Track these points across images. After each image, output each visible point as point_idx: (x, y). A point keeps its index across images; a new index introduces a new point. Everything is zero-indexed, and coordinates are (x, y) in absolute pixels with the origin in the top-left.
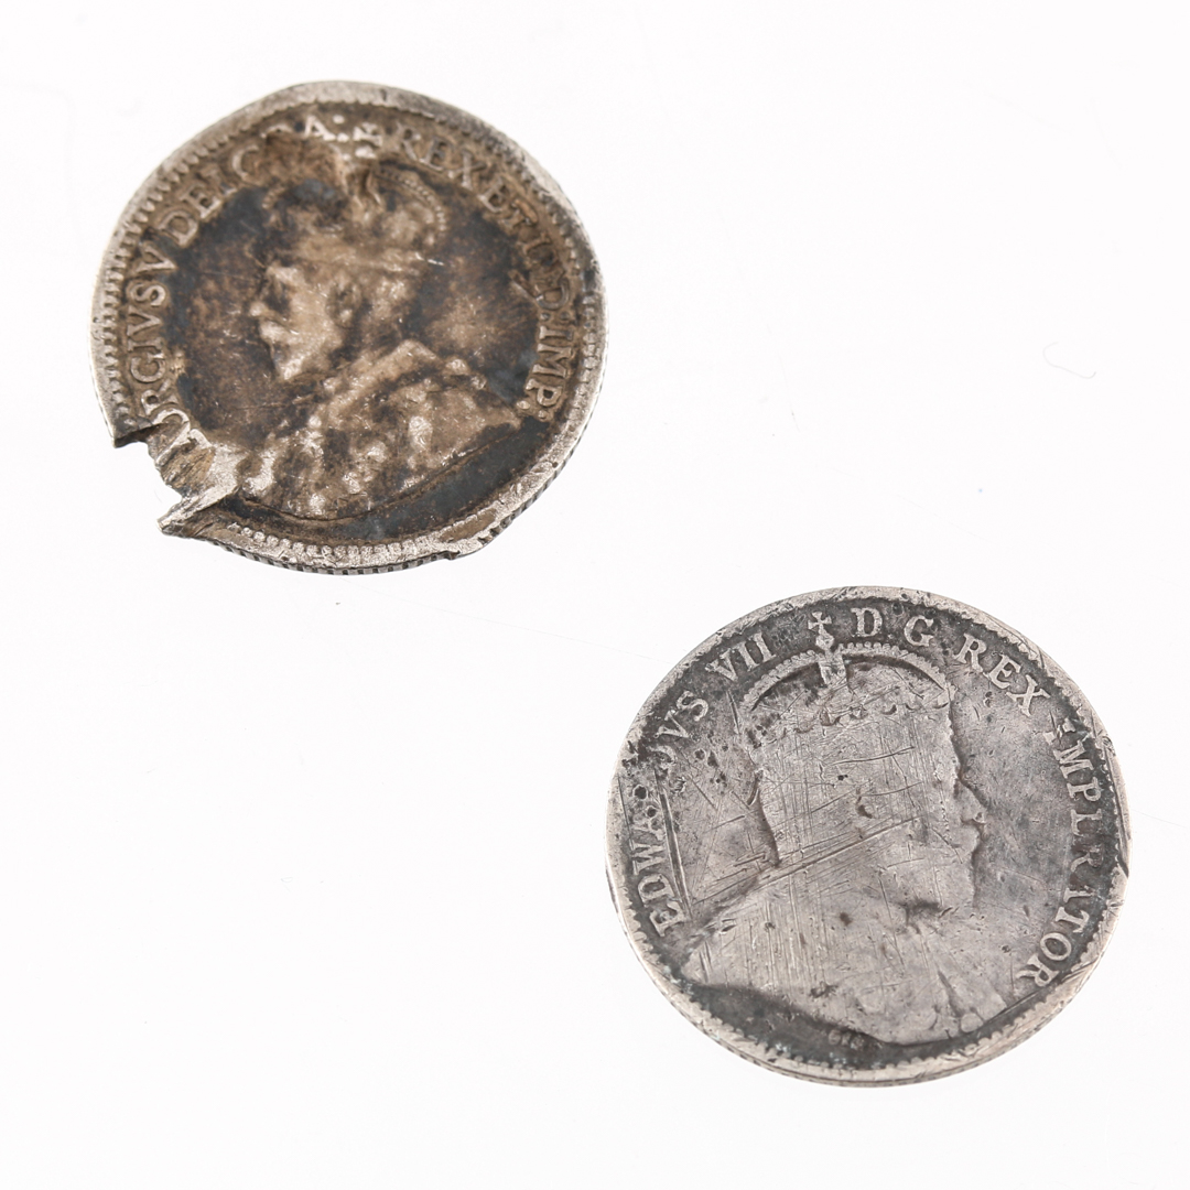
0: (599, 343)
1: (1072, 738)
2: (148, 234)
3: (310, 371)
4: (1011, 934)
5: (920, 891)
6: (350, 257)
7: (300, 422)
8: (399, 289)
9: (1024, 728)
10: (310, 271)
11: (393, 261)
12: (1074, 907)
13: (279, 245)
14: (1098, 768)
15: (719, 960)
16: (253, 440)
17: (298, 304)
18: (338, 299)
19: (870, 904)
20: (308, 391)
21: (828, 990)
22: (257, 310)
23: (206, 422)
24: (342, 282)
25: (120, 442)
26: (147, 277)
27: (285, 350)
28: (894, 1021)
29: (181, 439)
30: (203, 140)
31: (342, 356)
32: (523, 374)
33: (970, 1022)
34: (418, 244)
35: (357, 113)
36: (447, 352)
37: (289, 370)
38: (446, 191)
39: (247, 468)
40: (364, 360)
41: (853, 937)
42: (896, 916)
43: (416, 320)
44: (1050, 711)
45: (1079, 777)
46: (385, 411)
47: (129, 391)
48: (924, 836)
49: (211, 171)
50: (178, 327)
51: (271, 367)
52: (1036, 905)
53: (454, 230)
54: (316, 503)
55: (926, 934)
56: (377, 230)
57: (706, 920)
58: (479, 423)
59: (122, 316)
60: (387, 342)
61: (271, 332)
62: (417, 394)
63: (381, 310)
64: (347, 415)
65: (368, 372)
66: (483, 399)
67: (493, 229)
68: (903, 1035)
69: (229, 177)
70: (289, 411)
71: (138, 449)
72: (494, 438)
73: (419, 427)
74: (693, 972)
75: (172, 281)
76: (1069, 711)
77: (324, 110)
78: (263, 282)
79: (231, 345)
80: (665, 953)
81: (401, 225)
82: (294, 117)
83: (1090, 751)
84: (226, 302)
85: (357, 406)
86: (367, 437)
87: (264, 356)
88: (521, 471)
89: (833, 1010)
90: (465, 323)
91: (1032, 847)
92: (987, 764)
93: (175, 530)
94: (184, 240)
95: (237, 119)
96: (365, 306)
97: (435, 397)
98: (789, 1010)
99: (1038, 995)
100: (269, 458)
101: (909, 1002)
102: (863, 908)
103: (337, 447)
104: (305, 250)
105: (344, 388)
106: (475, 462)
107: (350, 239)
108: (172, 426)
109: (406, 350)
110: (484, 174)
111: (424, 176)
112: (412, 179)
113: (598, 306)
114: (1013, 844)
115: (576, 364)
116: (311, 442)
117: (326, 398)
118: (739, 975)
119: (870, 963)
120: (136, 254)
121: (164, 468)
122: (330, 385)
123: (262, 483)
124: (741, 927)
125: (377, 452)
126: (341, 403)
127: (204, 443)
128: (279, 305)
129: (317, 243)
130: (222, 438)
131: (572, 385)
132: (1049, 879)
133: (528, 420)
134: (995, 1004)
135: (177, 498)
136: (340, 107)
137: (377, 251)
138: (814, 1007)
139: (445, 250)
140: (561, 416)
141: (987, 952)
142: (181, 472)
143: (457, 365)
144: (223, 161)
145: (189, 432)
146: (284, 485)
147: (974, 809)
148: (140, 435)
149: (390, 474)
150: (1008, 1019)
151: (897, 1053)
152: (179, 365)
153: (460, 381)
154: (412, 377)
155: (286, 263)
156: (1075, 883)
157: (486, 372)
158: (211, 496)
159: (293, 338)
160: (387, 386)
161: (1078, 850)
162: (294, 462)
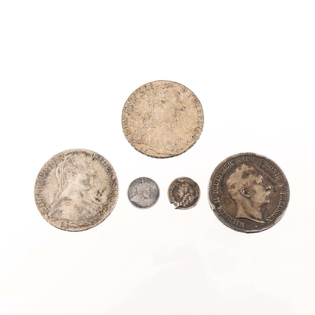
0: (200, 191)
1: (157, 188)
2: (170, 189)
3: (182, 197)
4: (151, 201)
5: (146, 197)
6: (183, 188)
7: (182, 200)
8: (187, 190)
9: (154, 187)
10: (181, 190)
11: (186, 188)
12: (155, 199)
13: (178, 188)
14: (158, 191)
15: (133, 200)
16: (180, 202)
17: (180, 192)
18: (183, 191)
19: (143, 197)
20: (182, 198)
21: (139, 203)
22: (178, 193)
23: (176, 201)
24: (183, 190)
25: (171, 203)
26: (170, 192)
27: (180, 195)
28: (143, 205)
29: (175, 203)
30: (172, 183)
31: (184, 195)
32: (196, 194)
33: (148, 206)
34: (187, 187)
35: (181, 179)
36: (191, 193)
37: (181, 197)
38: (188, 183)
39: (180, 204)
40: (185, 195)
41: (141, 199)
42: (144, 198)
43: (188, 192)
44: (156, 187)
45: (157, 191)
46: (187, 198)
47: (171, 200)
48: (147, 193)
49: (173, 185)
50: (173, 195)
51: (180, 197)
52: (153, 199)
53: (189, 185)
54: (185, 205)
55: (146, 200)
56: (184, 186)
57: (132, 197)
58: (194, 198)
59: (170, 195)
60: (187, 194)
61: (179, 194)
62: (189, 197)
63: (186, 192)
64: (185, 199)
65: (186, 196)
66: (193, 196)
67: (192, 185)
68: (143, 206)
69: (174, 185)
70: (181, 199)
71: (173, 204)
72: (195, 199)
73: (190, 199)
74: (131, 200)
75: (172, 192)
76: (157, 187)
77: (179, 179)
78: (178, 191)
79: (177, 196)
80: (130, 199)
81: (186, 186)
82: (177, 180)
83: (158, 189)
84: (176, 193)
85: (186, 198)
86: (187, 200)
87: (179, 196)
88: (197, 200)
89: (139, 204)
90: (191, 191)
91: (153, 195)
92: (152, 189)
93: (176, 209)
94: (172, 189)
95: (174, 181)
96: (185, 192)
97: (190, 197)
98: (136, 203)
99: (152, 205)
100: (181, 203)
101: (144, 204)
102: (142, 197)
103: (185, 201)
104: (180, 189)
105: (185, 197)
106: (194, 201)
107: (183, 187)
108: (174, 202)
109: (188, 194)
110: (190, 181)
111: (187, 182)
112: (186, 183)
113: (199, 189)
114: (152, 195)
115: (199, 193)
116: (183, 201)
117: (184, 198)
118: (134, 201)
119: (142, 201)
120: (169, 191)
121: (174, 205)
122: (184, 197)
123: (181, 205)
124: (134, 198)
125: (188, 201)
126: (185, 198)
127: (177, 203)
128: (179, 193)
129: (181, 188)
130: (178, 202)
131: (199, 194)
132: (154, 197)
133: (197, 197)
134: (149, 205)
135: (176, 207)
136: (180, 179)
137: (185, 188)
138: (138, 203)
139: (189, 187)
140: (199, 196)
141: (149, 202)
142: (175, 205)
143: (191, 194)
144: (174, 184)
145: (175, 202)
146: (182, 205)
147: (150, 192)
148: (173, 203)
149: (189, 202)
150: (150, 206)
151: (143, 207)
152: (174, 198)
153: (192, 195)
154: (189, 196)
155: (179, 190)
156: (156, 198)
157: (193, 194)
158: (178, 206)
159: (181, 195)
160: (187, 197)
161: (156, 196)
162: (183, 203)
